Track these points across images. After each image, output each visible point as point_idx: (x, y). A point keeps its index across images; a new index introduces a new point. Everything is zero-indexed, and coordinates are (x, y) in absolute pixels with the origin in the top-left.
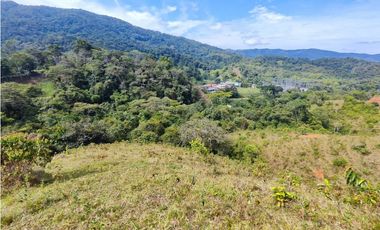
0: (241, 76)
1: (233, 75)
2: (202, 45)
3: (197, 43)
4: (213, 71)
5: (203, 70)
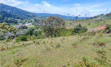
0: (34, 21)
1: (31, 21)
2: (23, 11)
3: (22, 10)
4: (24, 20)
5: (20, 20)
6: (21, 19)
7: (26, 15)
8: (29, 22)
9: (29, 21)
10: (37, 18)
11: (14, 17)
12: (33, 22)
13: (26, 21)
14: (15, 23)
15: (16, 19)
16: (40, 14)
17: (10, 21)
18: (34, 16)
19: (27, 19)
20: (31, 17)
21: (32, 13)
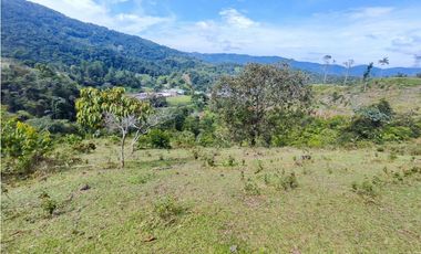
0: (190, 83)
1: (182, 82)
2: (159, 47)
4: (161, 77)
5: (147, 76)
6: (152, 75)
7: (168, 62)
8: (173, 85)
9: (175, 80)
10: (202, 72)
11: (134, 66)
12: (185, 85)
13: (166, 82)
14: (134, 87)
15: (137, 75)
16: (213, 55)
17: (121, 79)
18: (192, 65)
19: (168, 73)
20: (180, 66)
21: (187, 54)
